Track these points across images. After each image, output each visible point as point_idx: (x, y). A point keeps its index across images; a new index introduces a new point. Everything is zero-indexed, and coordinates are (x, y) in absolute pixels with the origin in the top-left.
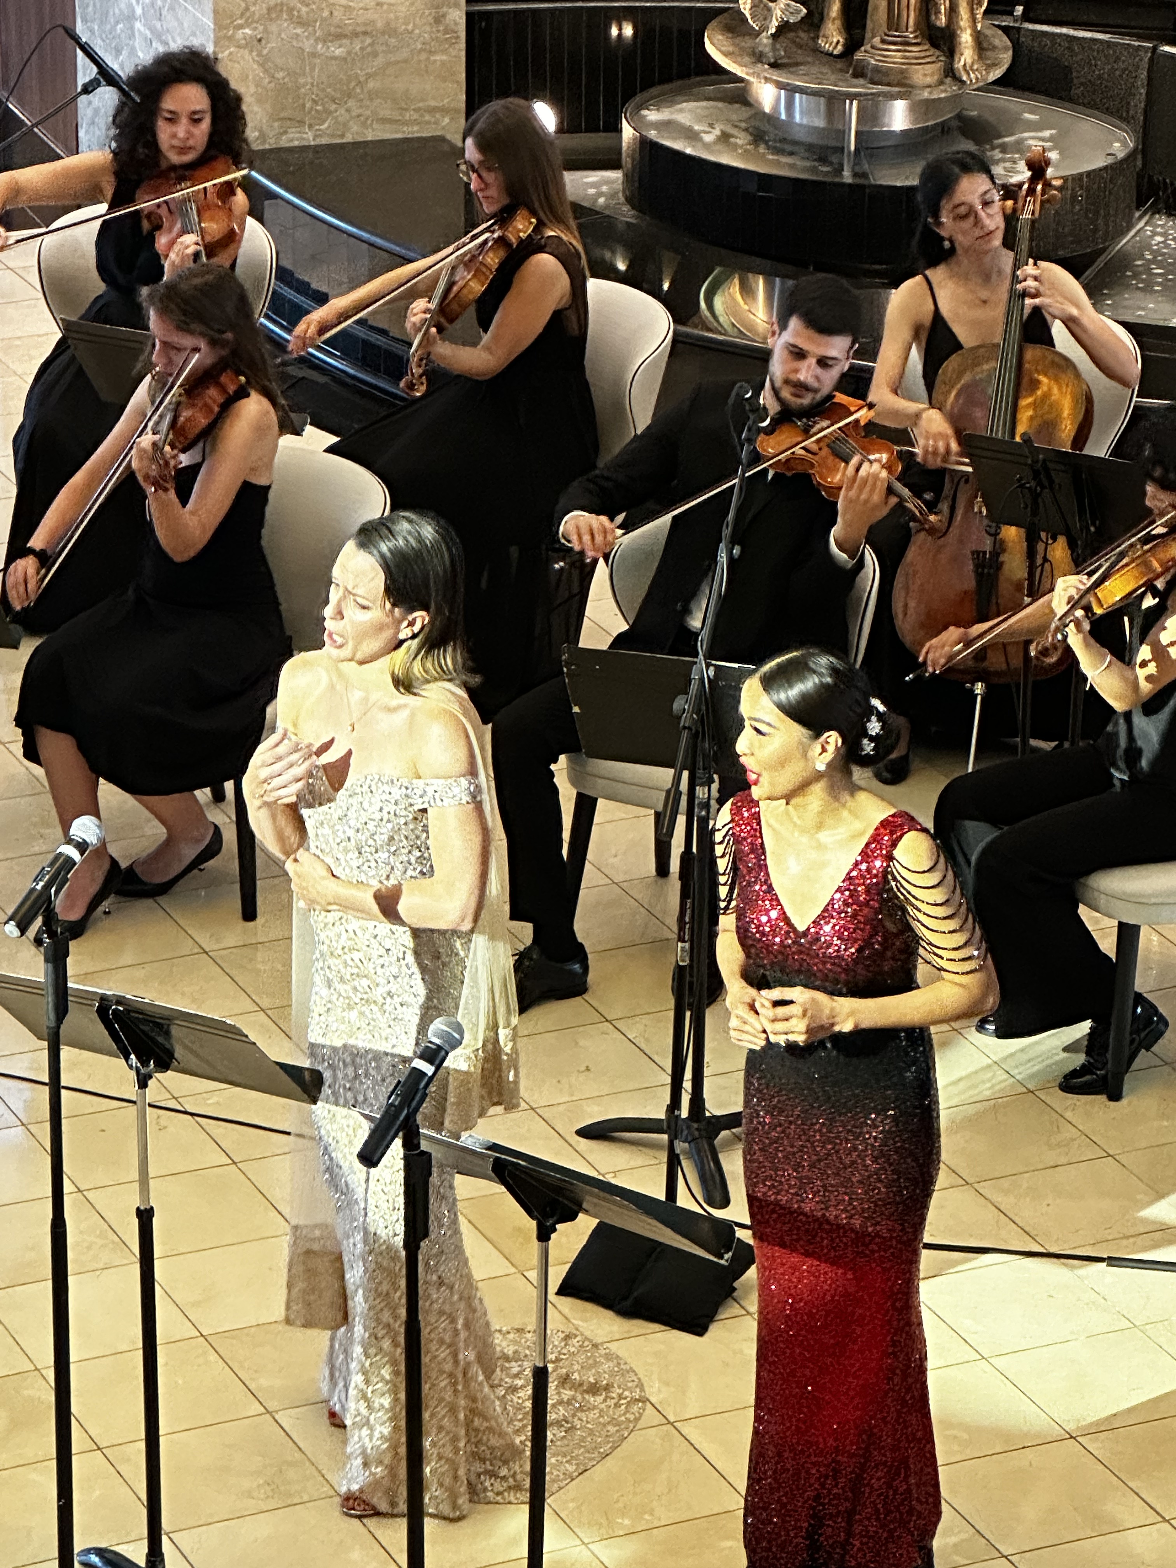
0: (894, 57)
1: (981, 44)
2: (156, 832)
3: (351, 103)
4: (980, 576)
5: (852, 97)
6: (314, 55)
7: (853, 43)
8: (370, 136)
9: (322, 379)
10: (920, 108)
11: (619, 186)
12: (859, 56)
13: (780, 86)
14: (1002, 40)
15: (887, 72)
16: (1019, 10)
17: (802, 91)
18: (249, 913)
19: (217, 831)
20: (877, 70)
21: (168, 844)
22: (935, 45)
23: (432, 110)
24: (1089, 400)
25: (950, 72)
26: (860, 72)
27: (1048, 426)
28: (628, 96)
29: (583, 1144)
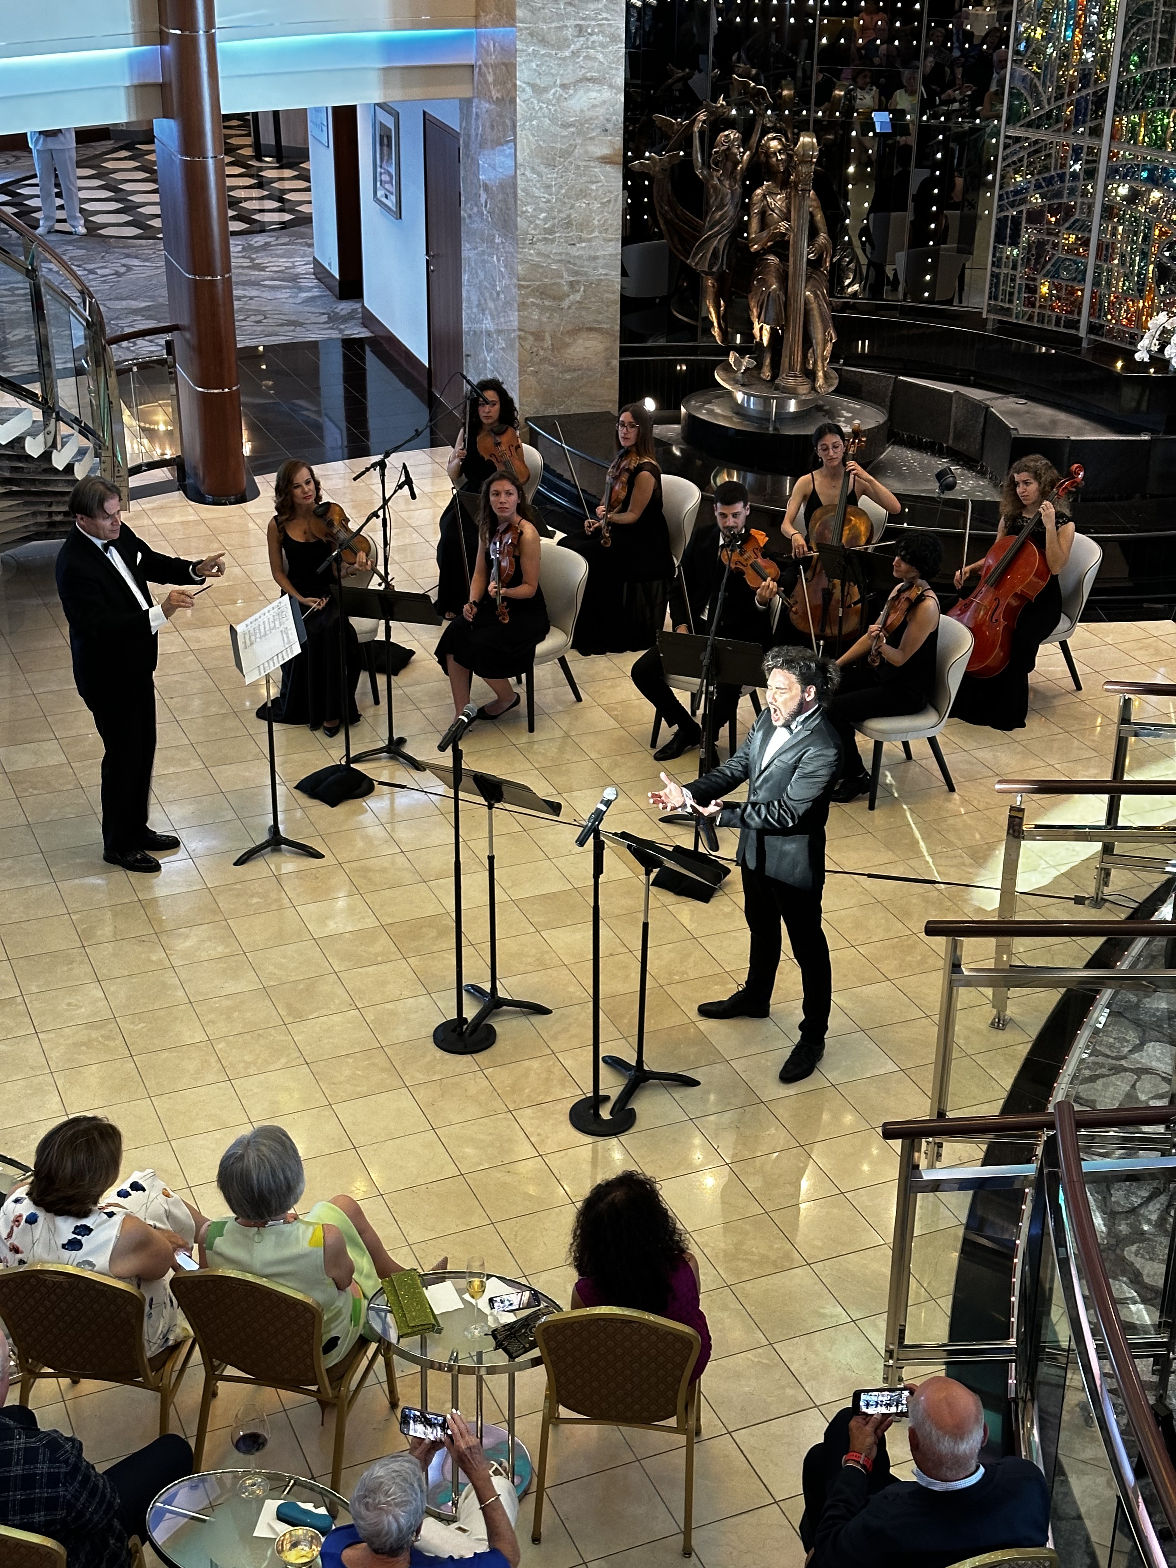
0: (791, 382)
1: (826, 376)
2: (494, 696)
3: (573, 398)
4: (824, 599)
5: (774, 398)
6: (558, 378)
7: (775, 376)
8: (580, 411)
9: (561, 511)
10: (800, 403)
11: (679, 431)
12: (777, 381)
13: (745, 393)
14: (834, 374)
15: (788, 388)
16: (842, 361)
17: (754, 396)
18: (531, 729)
19: (518, 696)
20: (784, 387)
21: (497, 702)
22: (808, 377)
23: (605, 401)
24: (872, 526)
25: (814, 388)
26: (777, 388)
27: (855, 538)
28: (684, 396)
29: (662, 824)
